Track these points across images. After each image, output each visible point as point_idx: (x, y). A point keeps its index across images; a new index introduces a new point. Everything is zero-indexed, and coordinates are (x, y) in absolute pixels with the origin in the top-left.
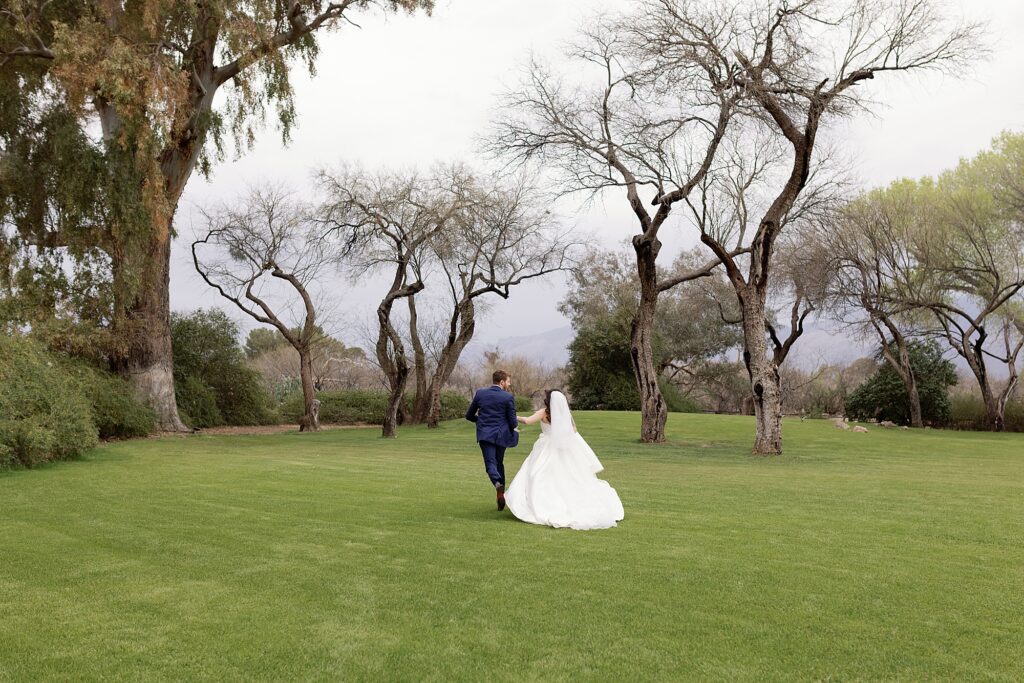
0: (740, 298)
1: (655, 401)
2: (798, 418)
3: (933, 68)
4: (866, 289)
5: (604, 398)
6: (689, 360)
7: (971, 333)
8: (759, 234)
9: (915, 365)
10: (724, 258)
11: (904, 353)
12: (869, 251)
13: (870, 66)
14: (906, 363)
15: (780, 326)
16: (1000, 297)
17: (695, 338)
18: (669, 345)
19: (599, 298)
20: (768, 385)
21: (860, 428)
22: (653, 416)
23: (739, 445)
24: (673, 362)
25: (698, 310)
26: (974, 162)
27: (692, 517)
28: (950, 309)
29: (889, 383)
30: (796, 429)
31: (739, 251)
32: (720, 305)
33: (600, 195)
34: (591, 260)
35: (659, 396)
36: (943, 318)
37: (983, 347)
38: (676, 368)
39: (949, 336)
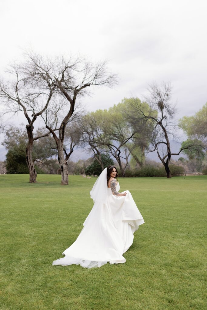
0: (57, 143)
1: (33, 171)
2: (73, 175)
3: (105, 85)
4: (90, 139)
5: (17, 171)
6: (41, 159)
7: (117, 151)
8: (61, 126)
9: (103, 160)
10: (52, 131)
11: (100, 157)
12: (90, 129)
13: (89, 83)
14: (100, 160)
15: (67, 149)
16: (124, 142)
17: (43, 152)
18: (36, 155)
19: (14, 141)
20: (64, 166)
21: (89, 177)
22: (33, 175)
23: (57, 183)
24: (37, 160)
25: (44, 145)
26: (118, 106)
27: (47, 199)
28: (111, 145)
29: (97, 165)
30: (72, 178)
31: (56, 129)
32: (50, 144)
33: (17, 114)
34: (11, 130)
35: (34, 170)
36: (110, 147)
37: (120, 155)
38: (38, 161)
39: (111, 152)
